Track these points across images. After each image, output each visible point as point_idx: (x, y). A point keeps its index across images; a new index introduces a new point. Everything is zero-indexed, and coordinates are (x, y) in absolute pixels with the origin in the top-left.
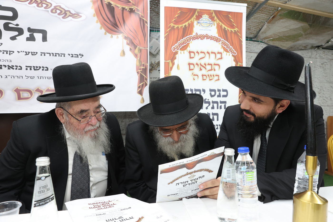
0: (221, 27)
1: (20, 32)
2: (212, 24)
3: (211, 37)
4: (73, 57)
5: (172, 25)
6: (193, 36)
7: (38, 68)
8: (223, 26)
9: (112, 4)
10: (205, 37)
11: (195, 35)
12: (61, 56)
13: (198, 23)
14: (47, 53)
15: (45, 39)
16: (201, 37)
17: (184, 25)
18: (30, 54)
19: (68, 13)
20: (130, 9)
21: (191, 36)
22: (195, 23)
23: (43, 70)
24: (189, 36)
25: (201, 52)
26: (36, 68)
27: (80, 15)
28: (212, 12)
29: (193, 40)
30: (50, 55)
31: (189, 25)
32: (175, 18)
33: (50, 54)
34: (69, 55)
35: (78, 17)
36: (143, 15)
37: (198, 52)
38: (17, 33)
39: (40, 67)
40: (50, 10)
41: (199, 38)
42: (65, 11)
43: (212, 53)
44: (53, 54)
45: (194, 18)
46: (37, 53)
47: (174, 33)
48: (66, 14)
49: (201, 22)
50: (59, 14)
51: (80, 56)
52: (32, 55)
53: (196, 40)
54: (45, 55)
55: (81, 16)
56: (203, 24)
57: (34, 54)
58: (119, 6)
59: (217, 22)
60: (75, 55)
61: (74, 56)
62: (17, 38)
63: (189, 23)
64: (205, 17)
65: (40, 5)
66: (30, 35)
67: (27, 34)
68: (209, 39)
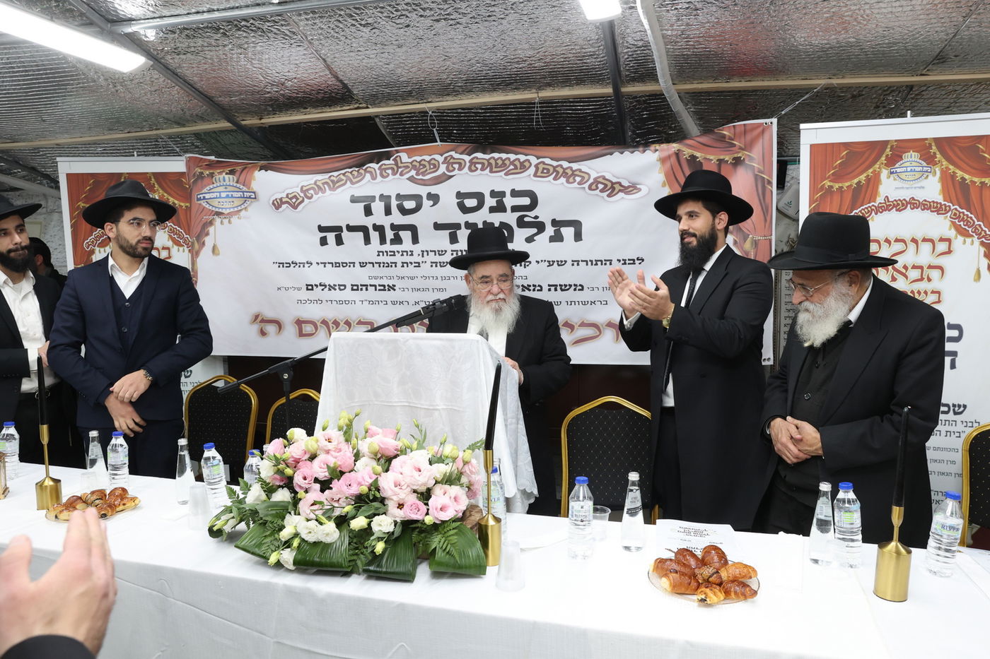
0: (953, 176)
1: (540, 227)
2: (927, 172)
3: (924, 202)
4: (625, 263)
5: (827, 183)
6: (876, 205)
7: (568, 287)
8: (960, 173)
9: (698, 158)
10: (909, 206)
11: (883, 201)
12: (605, 264)
13: (892, 173)
14: (582, 261)
15: (578, 237)
16: (898, 204)
17: (856, 181)
18: (556, 263)
19: (617, 187)
20: (734, 159)
21: (873, 205)
22: (884, 173)
23: (575, 290)
24: (866, 206)
25: (897, 240)
26: (564, 288)
27: (638, 186)
28: (930, 145)
29: (876, 214)
30: (587, 265)
31: (868, 179)
32: (836, 167)
33: (587, 261)
34: (619, 261)
35: (635, 191)
36: (762, 168)
37: (887, 241)
38: (534, 230)
39: (570, 286)
40: (586, 186)
41: (891, 209)
42: (613, 184)
43: (925, 240)
44: (591, 261)
45: (882, 164)
46: (566, 262)
47: (831, 203)
48: (613, 188)
49: (898, 170)
50: (602, 191)
51: (637, 262)
52: (559, 265)
53: (884, 212)
54: (578, 265)
55: (640, 190)
56: (903, 176)
57: (561, 263)
58: (712, 157)
59: (942, 165)
60: (629, 260)
61: (627, 262)
62: (535, 238)
63: (868, 176)
64: (911, 158)
65: (571, 180)
66: (555, 231)
67: (550, 230)
68: (917, 208)
